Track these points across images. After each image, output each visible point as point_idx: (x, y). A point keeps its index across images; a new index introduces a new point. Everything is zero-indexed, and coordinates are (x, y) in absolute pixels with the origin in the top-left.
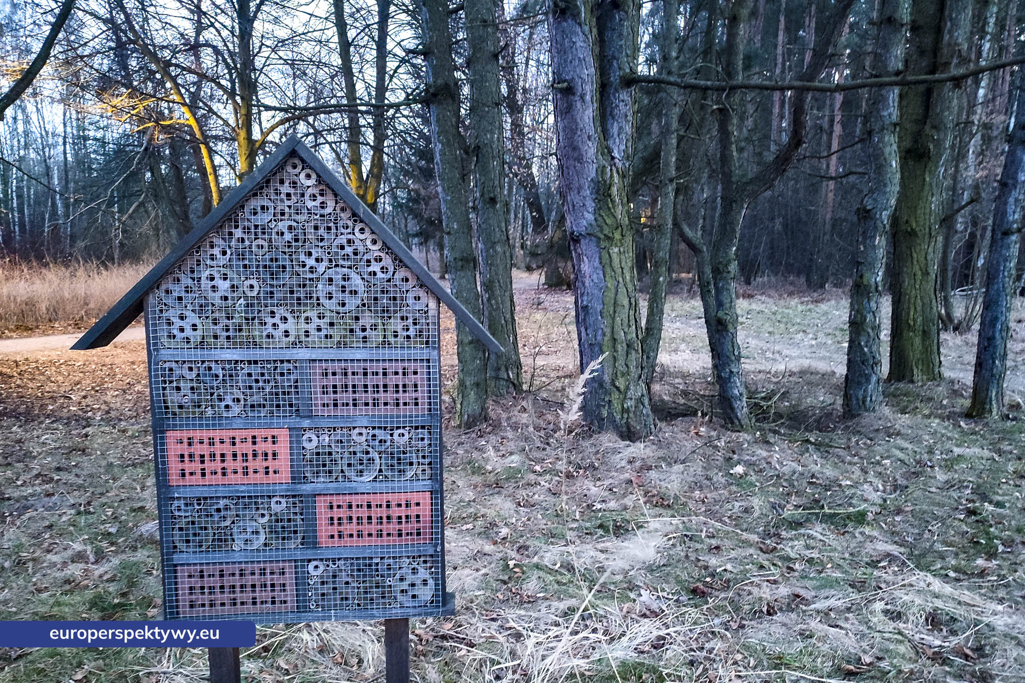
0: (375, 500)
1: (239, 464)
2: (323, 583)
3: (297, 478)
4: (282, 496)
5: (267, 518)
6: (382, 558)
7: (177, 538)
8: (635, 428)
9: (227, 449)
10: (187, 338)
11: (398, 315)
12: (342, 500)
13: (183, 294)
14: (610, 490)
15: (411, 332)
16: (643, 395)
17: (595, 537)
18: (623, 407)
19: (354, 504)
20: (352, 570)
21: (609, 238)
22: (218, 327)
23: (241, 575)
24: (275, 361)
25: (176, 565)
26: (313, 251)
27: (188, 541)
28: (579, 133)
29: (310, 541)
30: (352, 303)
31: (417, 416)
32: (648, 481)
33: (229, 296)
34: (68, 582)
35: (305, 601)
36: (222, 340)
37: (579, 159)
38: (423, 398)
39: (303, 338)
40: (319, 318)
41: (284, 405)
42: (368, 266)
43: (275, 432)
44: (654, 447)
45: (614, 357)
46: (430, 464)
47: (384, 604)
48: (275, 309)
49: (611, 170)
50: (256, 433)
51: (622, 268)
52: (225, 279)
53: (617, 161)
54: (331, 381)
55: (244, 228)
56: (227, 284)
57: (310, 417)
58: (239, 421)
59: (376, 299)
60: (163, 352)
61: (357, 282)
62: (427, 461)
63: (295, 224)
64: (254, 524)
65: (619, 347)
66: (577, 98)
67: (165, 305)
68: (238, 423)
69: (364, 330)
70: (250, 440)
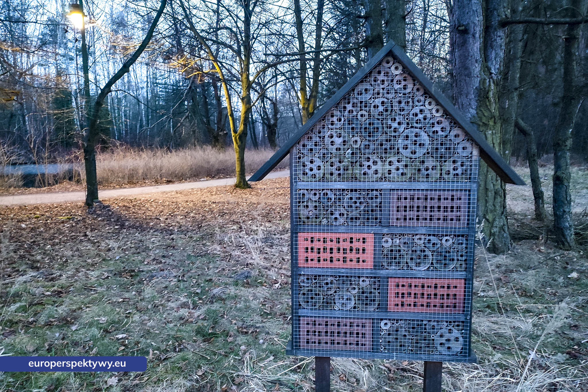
0: (427, 282)
1: (341, 255)
2: (389, 334)
3: (377, 266)
4: (367, 277)
5: (357, 290)
6: (429, 321)
7: (301, 300)
8: (498, 245)
9: (334, 245)
10: (315, 175)
11: (452, 159)
12: (405, 282)
13: (313, 147)
14: (487, 284)
15: (459, 171)
16: (504, 225)
17: (486, 314)
18: (491, 232)
19: (413, 284)
20: (409, 328)
21: (485, 125)
22: (333, 168)
23: (351, 326)
24: (368, 190)
25: (299, 316)
26: (397, 118)
27: (308, 302)
28: (470, 58)
29: (383, 307)
30: (420, 152)
31: (459, 228)
32: (512, 279)
33: (342, 147)
34: (181, 318)
35: (377, 345)
36: (335, 176)
37: (469, 75)
38: (464, 216)
39: (387, 175)
40: (398, 161)
41: (372, 219)
42: (433, 127)
43: (365, 236)
44: (512, 258)
45: (486, 200)
46: (466, 260)
47: (429, 351)
48: (370, 156)
49: (489, 81)
50: (353, 236)
51: (494, 144)
52: (340, 137)
53: (493, 75)
54: (403, 203)
55: (354, 104)
56: (341, 139)
57: (388, 226)
58: (343, 228)
59: (437, 149)
60: (299, 183)
61: (424, 137)
62: (464, 258)
63: (385, 100)
64: (349, 294)
65: (490, 194)
66: (470, 36)
67: (303, 154)
68: (342, 229)
69: (427, 170)
70: (349, 240)
